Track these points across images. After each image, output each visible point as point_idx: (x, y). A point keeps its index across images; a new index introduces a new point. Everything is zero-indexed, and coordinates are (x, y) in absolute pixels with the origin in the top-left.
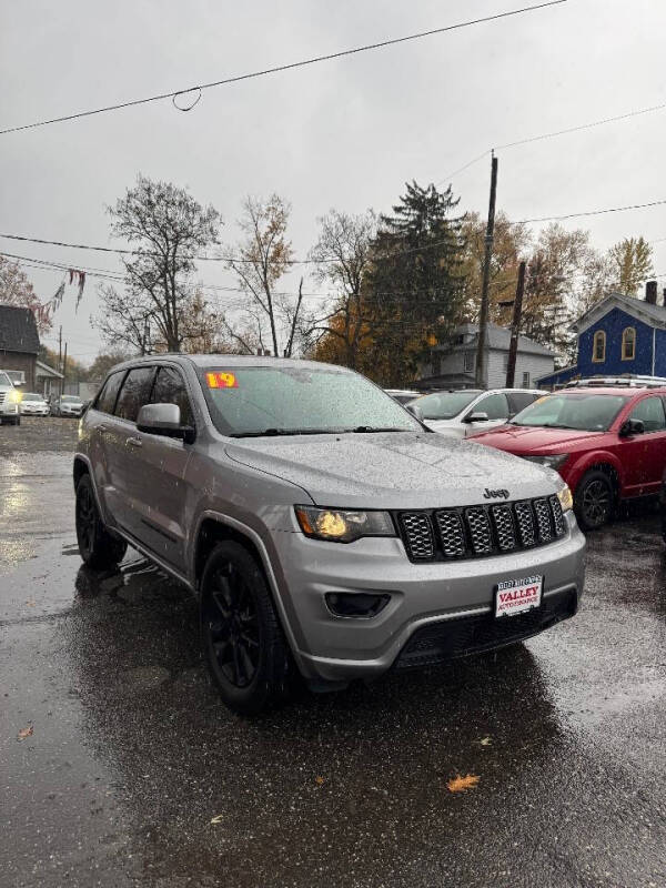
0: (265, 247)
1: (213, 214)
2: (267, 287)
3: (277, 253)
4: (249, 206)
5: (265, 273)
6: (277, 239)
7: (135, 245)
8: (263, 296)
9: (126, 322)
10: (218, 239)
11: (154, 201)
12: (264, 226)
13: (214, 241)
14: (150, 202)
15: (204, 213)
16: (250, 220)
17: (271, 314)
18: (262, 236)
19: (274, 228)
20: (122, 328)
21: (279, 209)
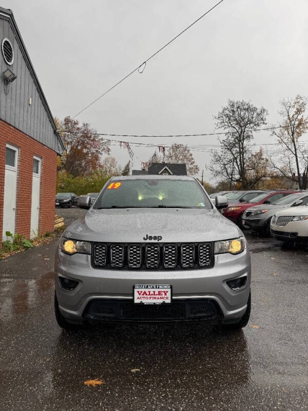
0: (293, 122)
1: (263, 110)
2: (294, 142)
3: (300, 124)
4: (284, 104)
5: (293, 135)
6: (299, 117)
7: (227, 131)
8: (291, 147)
9: (222, 166)
10: (265, 122)
11: (235, 110)
12: (292, 111)
13: (264, 123)
14: (233, 111)
15: (259, 111)
16: (285, 110)
17: (296, 155)
18: (291, 117)
19: (299, 111)
20: (219, 169)
21: (301, 102)
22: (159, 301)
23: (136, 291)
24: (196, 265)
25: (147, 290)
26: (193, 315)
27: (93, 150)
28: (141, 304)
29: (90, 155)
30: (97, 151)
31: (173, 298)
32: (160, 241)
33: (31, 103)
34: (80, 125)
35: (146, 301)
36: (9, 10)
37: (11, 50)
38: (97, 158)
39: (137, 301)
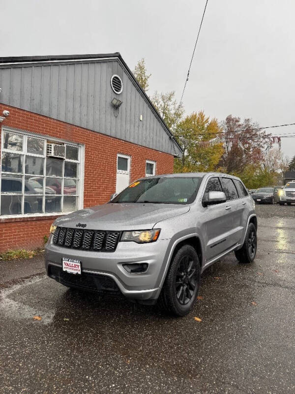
22: (75, 272)
23: (63, 262)
24: (103, 248)
25: (69, 263)
26: (104, 288)
27: (255, 144)
28: (66, 272)
29: (251, 149)
30: (259, 145)
31: (84, 271)
32: (85, 228)
33: (141, 119)
34: (242, 122)
35: (69, 271)
36: (117, 53)
37: (120, 82)
38: (259, 152)
39: (64, 270)
